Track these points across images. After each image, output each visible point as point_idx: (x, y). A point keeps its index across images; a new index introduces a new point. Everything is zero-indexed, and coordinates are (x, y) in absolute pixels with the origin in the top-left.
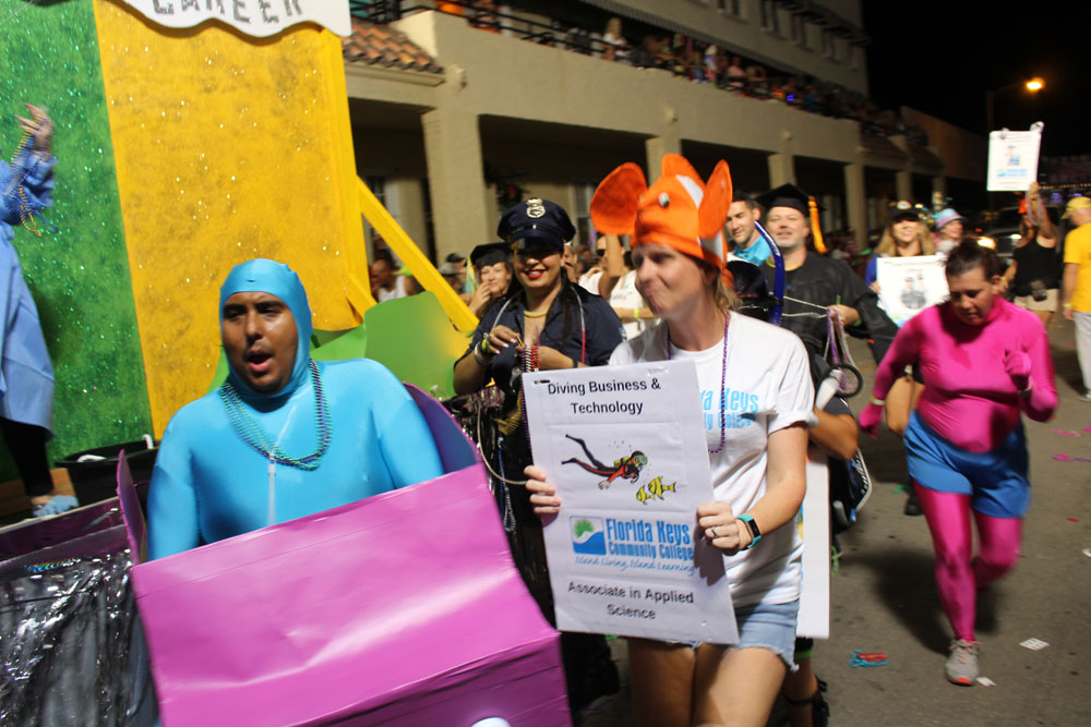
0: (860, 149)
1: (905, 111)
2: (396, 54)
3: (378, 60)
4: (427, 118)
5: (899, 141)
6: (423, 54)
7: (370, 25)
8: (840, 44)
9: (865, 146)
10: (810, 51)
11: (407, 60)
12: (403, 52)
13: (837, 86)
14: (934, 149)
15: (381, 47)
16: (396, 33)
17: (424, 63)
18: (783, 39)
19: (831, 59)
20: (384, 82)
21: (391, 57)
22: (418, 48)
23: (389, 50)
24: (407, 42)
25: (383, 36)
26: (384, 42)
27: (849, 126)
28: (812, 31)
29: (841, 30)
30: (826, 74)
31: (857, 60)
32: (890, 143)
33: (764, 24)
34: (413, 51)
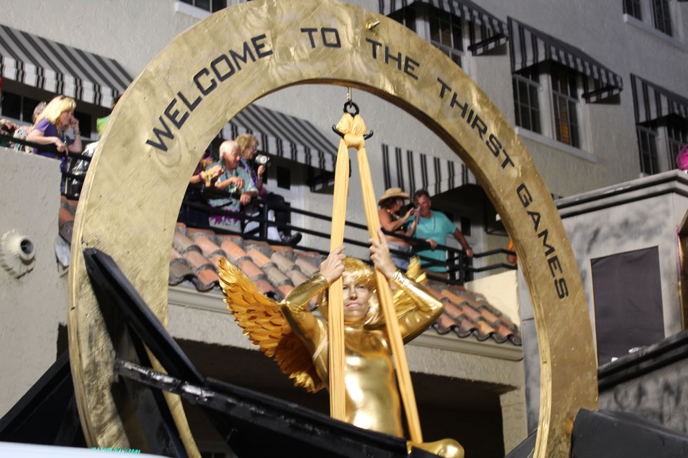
2: (472, 322)
3: (452, 328)
4: (505, 399)
6: (505, 323)
7: (442, 286)
11: (486, 329)
12: (482, 319)
15: (456, 314)
16: (472, 295)
17: (505, 333)
20: (458, 355)
21: (467, 326)
22: (499, 315)
23: (465, 317)
24: (486, 307)
25: (458, 300)
26: (459, 307)
34: (493, 319)
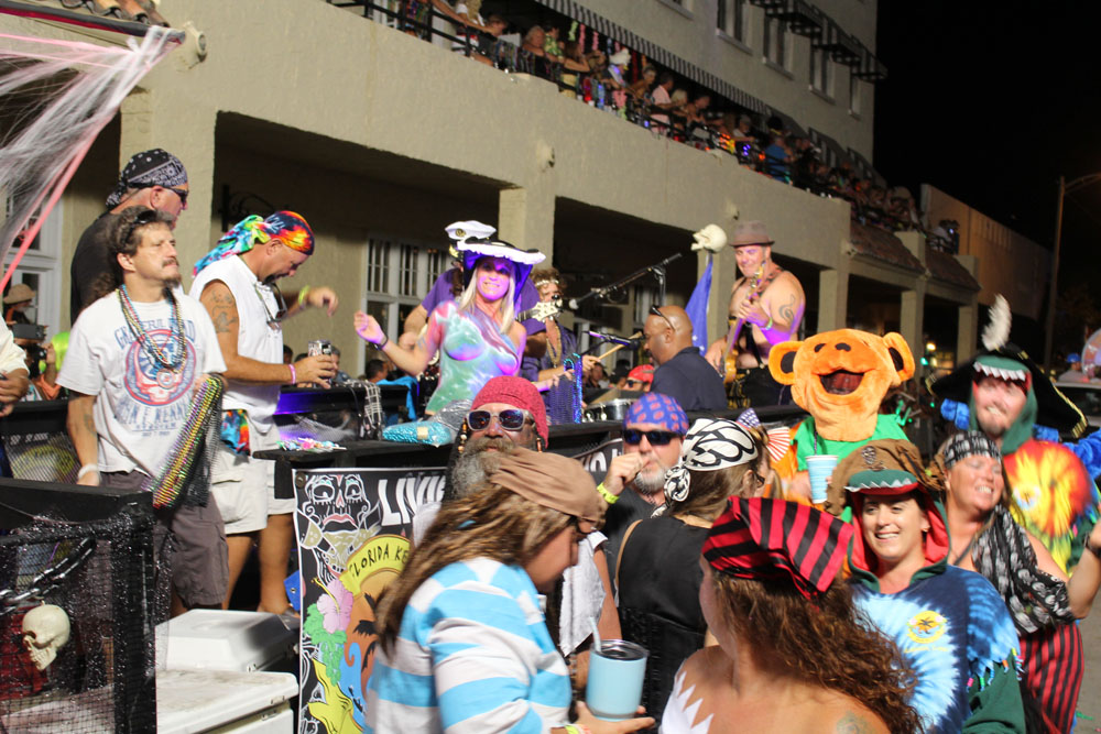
0: (847, 246)
1: (927, 190)
5: (911, 241)
8: (837, 71)
9: (855, 243)
10: (789, 77)
13: (822, 139)
14: (965, 260)
18: (748, 53)
19: (821, 95)
27: (836, 209)
28: (796, 44)
29: (842, 50)
30: (808, 115)
31: (862, 100)
32: (899, 241)
33: (721, 24)
